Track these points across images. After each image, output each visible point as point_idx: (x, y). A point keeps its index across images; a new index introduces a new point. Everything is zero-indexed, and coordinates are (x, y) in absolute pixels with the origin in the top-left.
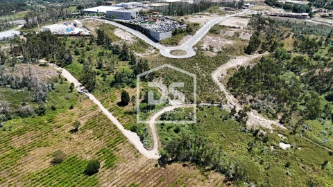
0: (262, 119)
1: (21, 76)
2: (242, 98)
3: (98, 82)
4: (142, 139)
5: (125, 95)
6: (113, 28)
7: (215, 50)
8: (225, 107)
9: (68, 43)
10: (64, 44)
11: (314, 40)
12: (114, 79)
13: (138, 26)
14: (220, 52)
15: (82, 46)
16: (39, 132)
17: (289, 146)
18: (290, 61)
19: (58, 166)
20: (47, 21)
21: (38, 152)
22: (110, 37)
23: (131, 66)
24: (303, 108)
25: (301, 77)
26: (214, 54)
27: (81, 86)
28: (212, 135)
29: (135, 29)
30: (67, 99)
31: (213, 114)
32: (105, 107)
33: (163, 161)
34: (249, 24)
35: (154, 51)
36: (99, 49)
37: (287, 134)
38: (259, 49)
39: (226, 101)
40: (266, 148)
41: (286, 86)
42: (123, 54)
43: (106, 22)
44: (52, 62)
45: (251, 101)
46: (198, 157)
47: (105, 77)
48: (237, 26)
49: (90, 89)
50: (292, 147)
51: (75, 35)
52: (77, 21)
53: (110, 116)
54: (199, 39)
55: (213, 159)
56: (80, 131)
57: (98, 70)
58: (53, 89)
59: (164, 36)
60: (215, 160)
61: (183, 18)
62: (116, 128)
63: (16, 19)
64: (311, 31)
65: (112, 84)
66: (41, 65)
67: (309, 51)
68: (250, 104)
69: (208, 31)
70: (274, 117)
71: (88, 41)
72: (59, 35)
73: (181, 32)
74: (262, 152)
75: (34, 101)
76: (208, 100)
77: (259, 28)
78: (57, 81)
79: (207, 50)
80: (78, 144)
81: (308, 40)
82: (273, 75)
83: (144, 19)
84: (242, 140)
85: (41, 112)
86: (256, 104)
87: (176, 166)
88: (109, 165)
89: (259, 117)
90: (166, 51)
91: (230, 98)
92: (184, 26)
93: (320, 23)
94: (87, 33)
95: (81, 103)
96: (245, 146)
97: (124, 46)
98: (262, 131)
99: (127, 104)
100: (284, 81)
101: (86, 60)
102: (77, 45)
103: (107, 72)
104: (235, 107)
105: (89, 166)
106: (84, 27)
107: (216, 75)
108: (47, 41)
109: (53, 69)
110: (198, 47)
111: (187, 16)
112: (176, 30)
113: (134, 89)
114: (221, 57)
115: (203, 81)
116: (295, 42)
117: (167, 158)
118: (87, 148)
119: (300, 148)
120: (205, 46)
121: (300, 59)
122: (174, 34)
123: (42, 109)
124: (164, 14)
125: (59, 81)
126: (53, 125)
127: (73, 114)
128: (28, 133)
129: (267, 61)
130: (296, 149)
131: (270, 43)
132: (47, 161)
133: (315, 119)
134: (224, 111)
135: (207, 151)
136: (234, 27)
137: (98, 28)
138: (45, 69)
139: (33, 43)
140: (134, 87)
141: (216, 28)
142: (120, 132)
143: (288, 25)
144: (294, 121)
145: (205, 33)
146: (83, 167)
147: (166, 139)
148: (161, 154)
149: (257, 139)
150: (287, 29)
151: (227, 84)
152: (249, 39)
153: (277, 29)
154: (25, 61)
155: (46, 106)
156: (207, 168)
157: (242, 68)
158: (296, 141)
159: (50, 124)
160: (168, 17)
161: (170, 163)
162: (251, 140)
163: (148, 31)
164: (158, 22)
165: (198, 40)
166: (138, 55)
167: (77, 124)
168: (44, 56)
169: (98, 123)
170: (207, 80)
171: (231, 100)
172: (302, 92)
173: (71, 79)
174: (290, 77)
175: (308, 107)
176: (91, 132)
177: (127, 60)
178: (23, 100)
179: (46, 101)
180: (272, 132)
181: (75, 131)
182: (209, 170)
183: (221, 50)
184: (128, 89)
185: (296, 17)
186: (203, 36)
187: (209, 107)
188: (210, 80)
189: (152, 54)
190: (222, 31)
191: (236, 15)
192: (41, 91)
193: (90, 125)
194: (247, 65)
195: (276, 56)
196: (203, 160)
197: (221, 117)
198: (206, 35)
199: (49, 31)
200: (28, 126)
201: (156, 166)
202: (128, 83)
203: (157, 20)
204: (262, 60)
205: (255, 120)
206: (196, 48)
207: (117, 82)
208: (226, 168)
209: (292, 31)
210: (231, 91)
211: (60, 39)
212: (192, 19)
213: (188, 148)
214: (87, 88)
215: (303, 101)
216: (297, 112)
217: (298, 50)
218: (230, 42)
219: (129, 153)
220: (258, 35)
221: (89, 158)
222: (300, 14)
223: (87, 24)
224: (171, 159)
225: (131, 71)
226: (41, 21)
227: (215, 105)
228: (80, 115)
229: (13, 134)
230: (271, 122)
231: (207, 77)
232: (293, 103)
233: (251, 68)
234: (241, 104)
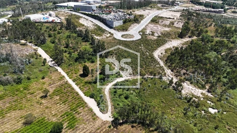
0: (194, 89)
1: (4, 52)
2: (177, 72)
3: (65, 58)
4: (98, 104)
5: (85, 69)
6: (79, 18)
7: (156, 35)
8: (164, 78)
9: (44, 28)
10: (41, 29)
11: (231, 28)
12: (78, 56)
13: (97, 16)
14: (159, 36)
15: (54, 30)
16: (16, 98)
17: (216, 111)
18: (213, 43)
19: (28, 127)
20: (29, 12)
21: (13, 114)
22: (76, 24)
23: (91, 46)
24: (225, 80)
25: (222, 56)
26: (155, 38)
27: (51, 61)
28: (155, 102)
29: (95, 19)
30: (40, 71)
31: (155, 84)
32: (70, 78)
33: (115, 123)
34: (181, 16)
35: (109, 35)
36: (67, 33)
37: (214, 101)
38: (189, 35)
39: (165, 74)
40: (198, 112)
41: (211, 63)
42: (85, 36)
43: (74, 13)
44: (30, 43)
45: (184, 74)
46: (144, 120)
47: (71, 54)
48: (172, 17)
49: (59, 63)
50: (218, 112)
51: (50, 22)
52: (51, 12)
53: (73, 85)
54: (144, 26)
55: (156, 122)
56: (49, 97)
57: (65, 49)
58: (30, 63)
59: (117, 24)
60: (158, 123)
61: (131, 11)
62: (78, 95)
64: (228, 22)
65: (77, 60)
66: (22, 45)
67: (227, 37)
68: (183, 77)
69: (150, 20)
70: (203, 87)
71: (59, 27)
72: (36, 22)
73: (130, 21)
74: (195, 115)
75: (14, 73)
76: (151, 73)
77: (189, 19)
78: (33, 57)
79: (150, 35)
80: (47, 108)
81: (226, 28)
82: (201, 54)
83: (102, 11)
84: (179, 106)
85: (19, 81)
86: (189, 76)
87: (126, 127)
88: (71, 127)
89: (191, 87)
90: (118, 35)
91: (168, 72)
92: (132, 17)
94: (59, 21)
95: (51, 74)
96: (181, 110)
97: (86, 31)
98: (194, 98)
99: (87, 76)
100: (210, 59)
101: (57, 41)
102: (51, 30)
103: (72, 51)
104: (172, 79)
105: (54, 128)
106: (57, 16)
107: (157, 54)
108: (27, 26)
109: (31, 48)
110: (143, 32)
111: (134, 10)
112: (126, 19)
113: (94, 64)
114: (160, 40)
115: (147, 58)
116: (217, 29)
117: (119, 120)
118: (53, 112)
119: (225, 113)
120: (148, 32)
121: (221, 42)
122: (124, 22)
123: (19, 79)
124: (117, 8)
125: (35, 56)
126: (27, 92)
127: (44, 83)
128: (7, 99)
129: (195, 43)
130: (223, 113)
131: (197, 30)
132: (20, 122)
133: (235, 89)
134: (164, 81)
135: (152, 115)
136: (169, 18)
137: (67, 17)
138: (24, 47)
139: (16, 28)
140: (93, 62)
141: (156, 19)
142: (81, 98)
143: (210, 17)
144: (219, 91)
145: (148, 22)
146: (49, 128)
147: (118, 105)
148: (114, 117)
149: (191, 105)
150: (209, 20)
151: (166, 61)
152: (181, 27)
153: (202, 20)
154: (10, 40)
155: (23, 76)
156: (151, 129)
157: (177, 48)
158: (222, 107)
159: (25, 91)
160: (120, 10)
161: (121, 124)
162: (186, 106)
163: (105, 20)
164: (112, 14)
165: (142, 28)
166: (97, 37)
167: (46, 91)
168: (24, 38)
169: (64, 91)
170: (150, 58)
171: (169, 73)
172: (223, 67)
173: (45, 55)
174: (214, 56)
175: (229, 79)
176: (58, 98)
177: (89, 41)
178: (5, 72)
179: (23, 73)
180: (202, 99)
181: (46, 96)
182: (153, 131)
183: (160, 35)
184: (88, 64)
185: (214, 12)
186: (146, 24)
187: (152, 79)
188: (153, 57)
189: (107, 37)
190: (160, 21)
191: (170, 10)
192: (20, 65)
193: (57, 92)
194: (181, 46)
195: (203, 40)
196: (148, 122)
197: (161, 87)
198: (149, 23)
199: (29, 19)
200: (8, 92)
201: (110, 127)
202: (89, 59)
203: (112, 12)
204: (192, 42)
205: (188, 89)
206: (141, 33)
207: (80, 58)
208: (167, 129)
209: (214, 21)
210: (169, 66)
211: (38, 25)
212: (138, 12)
213: (136, 113)
214: (56, 63)
215: (225, 75)
216: (221, 84)
217: (219, 35)
218: (167, 29)
219: (88, 116)
220: (188, 24)
221: (54, 120)
222: (218, 10)
223: (59, 14)
225: (91, 50)
226: (24, 12)
227: (157, 77)
228: (50, 84)
230: (201, 91)
231: (150, 55)
232: (218, 76)
233: (184, 49)
234: (177, 77)
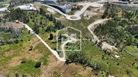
0: (108, 45)
1: (8, 27)
2: (100, 37)
3: (40, 30)
4: (58, 53)
5: (51, 35)
6: (47, 7)
8: (93, 40)
9: (28, 14)
10: (26, 14)
11: (130, 13)
12: (47, 29)
13: (57, 6)
14: (91, 18)
15: (34, 15)
16: (16, 50)
17: (119, 56)
18: (120, 22)
19: (24, 64)
20: (19, 4)
21: (15, 58)
22: (45, 11)
23: (54, 23)
24: (125, 41)
25: (125, 28)
26: (89, 19)
27: (33, 31)
28: (87, 52)
29: (56, 8)
30: (27, 37)
31: (88, 43)
32: (43, 40)
33: (67, 62)
34: (103, 6)
35: (63, 17)
36: (41, 16)
37: (118, 51)
38: (108, 17)
39: (93, 38)
40: (109, 57)
41: (118, 32)
42: (51, 18)
43: (44, 5)
44: (21, 21)
45: (104, 38)
46: (81, 61)
47: (43, 28)
48: (98, 7)
49: (37, 33)
50: (120, 57)
51: (31, 10)
52: (31, 4)
53: (45, 44)
54: (83, 12)
55: (88, 62)
56: (33, 50)
57: (40, 25)
58: (22, 33)
59: (68, 11)
60: (89, 62)
61: (76, 3)
62: (48, 49)
63: (6, 3)
64: (130, 9)
65: (46, 31)
66: (16, 23)
67: (128, 18)
68: (103, 39)
69: (86, 9)
70: (113, 45)
71: (36, 13)
72: (24, 10)
73: (75, 9)
74: (108, 59)
75: (14, 38)
76: (86, 38)
77: (108, 8)
78: (23, 29)
79: (86, 17)
80: (32, 55)
81: (128, 13)
82: (113, 27)
83: (60, 4)
84: (100, 54)
85: (17, 42)
86: (106, 39)
87: (73, 65)
88: (45, 64)
89: (107, 45)
90: (69, 17)
91: (95, 37)
92: (76, 7)
93: (133, 6)
94: (36, 9)
95: (33, 38)
96: (101, 56)
97: (51, 15)
98: (108, 50)
99: (52, 39)
100: (118, 30)
101: (35, 21)
102: (32, 14)
103: (44, 26)
104: (97, 40)
105: (37, 64)
106: (34, 7)
107: (89, 27)
108: (19, 12)
109: (21, 25)
110: (82, 16)
111: (77, 3)
112: (73, 8)
113: (55, 33)
114: (92, 20)
115: (84, 30)
116: (123, 14)
117: (69, 61)
118: (36, 57)
119: (123, 57)
120: (85, 15)
121: (125, 21)
122: (72, 10)
123: (17, 41)
124: (68, 2)
125: (24, 29)
126: (22, 47)
127: (30, 43)
128: (11, 51)
129: (111, 22)
130: (122, 58)
131: (112, 14)
132: (20, 62)
133: (130, 45)
134: (93, 42)
135: (85, 58)
136: (97, 7)
137: (40, 7)
138: (18, 24)
139: (13, 13)
141: (90, 8)
142: (49, 50)
143: (120, 6)
144: (121, 46)
145: (85, 10)
146: (34, 65)
147: (68, 53)
148: (66, 59)
149: (106, 53)
150: (119, 8)
151: (94, 31)
152: (103, 12)
153: (115, 8)
154: (10, 21)
155: (19, 39)
156: (85, 65)
157: (100, 24)
158: (122, 54)
159: (20, 47)
160: (70, 3)
161: (70, 63)
162: (104, 54)
163: (61, 8)
166: (57, 19)
167: (32, 47)
168: (18, 19)
169: (40, 47)
170: (85, 29)
171: (96, 38)
172: (125, 34)
173: (29, 29)
174: (120, 28)
175: (127, 40)
176: (38, 50)
177: (52, 21)
178: (9, 37)
179: (19, 38)
180: (112, 51)
181: (31, 50)
183: (92, 17)
184: (53, 33)
185: (123, 3)
186: (84, 11)
187: (86, 40)
188: (87, 29)
189: (63, 19)
190: (92, 9)
191: (98, 2)
192: (17, 33)
193: (37, 47)
195: (115, 19)
196: (83, 62)
197: (91, 45)
198: (86, 10)
199: (19, 9)
200: (12, 47)
201: (64, 64)
202: (53, 30)
203: (65, 4)
204: (109, 21)
205: (105, 46)
206: (81, 16)
207: (48, 30)
208: (93, 65)
209: (122, 9)
210: (96, 34)
211: (24, 12)
212: (80, 4)
213: (77, 57)
214: (36, 32)
215: (125, 38)
216: (123, 43)
217: (124, 17)
218: (95, 14)
219: (53, 59)
220: (107, 11)
221: (36, 61)
222: (125, 2)
223: (35, 5)
224: (70, 61)
225: (54, 25)
226: (16, 4)
227: (89, 40)
228: (33, 44)
229: (5, 51)
230: (112, 47)
231: (86, 28)
232: (121, 39)
233: (104, 24)
234: (100, 39)
